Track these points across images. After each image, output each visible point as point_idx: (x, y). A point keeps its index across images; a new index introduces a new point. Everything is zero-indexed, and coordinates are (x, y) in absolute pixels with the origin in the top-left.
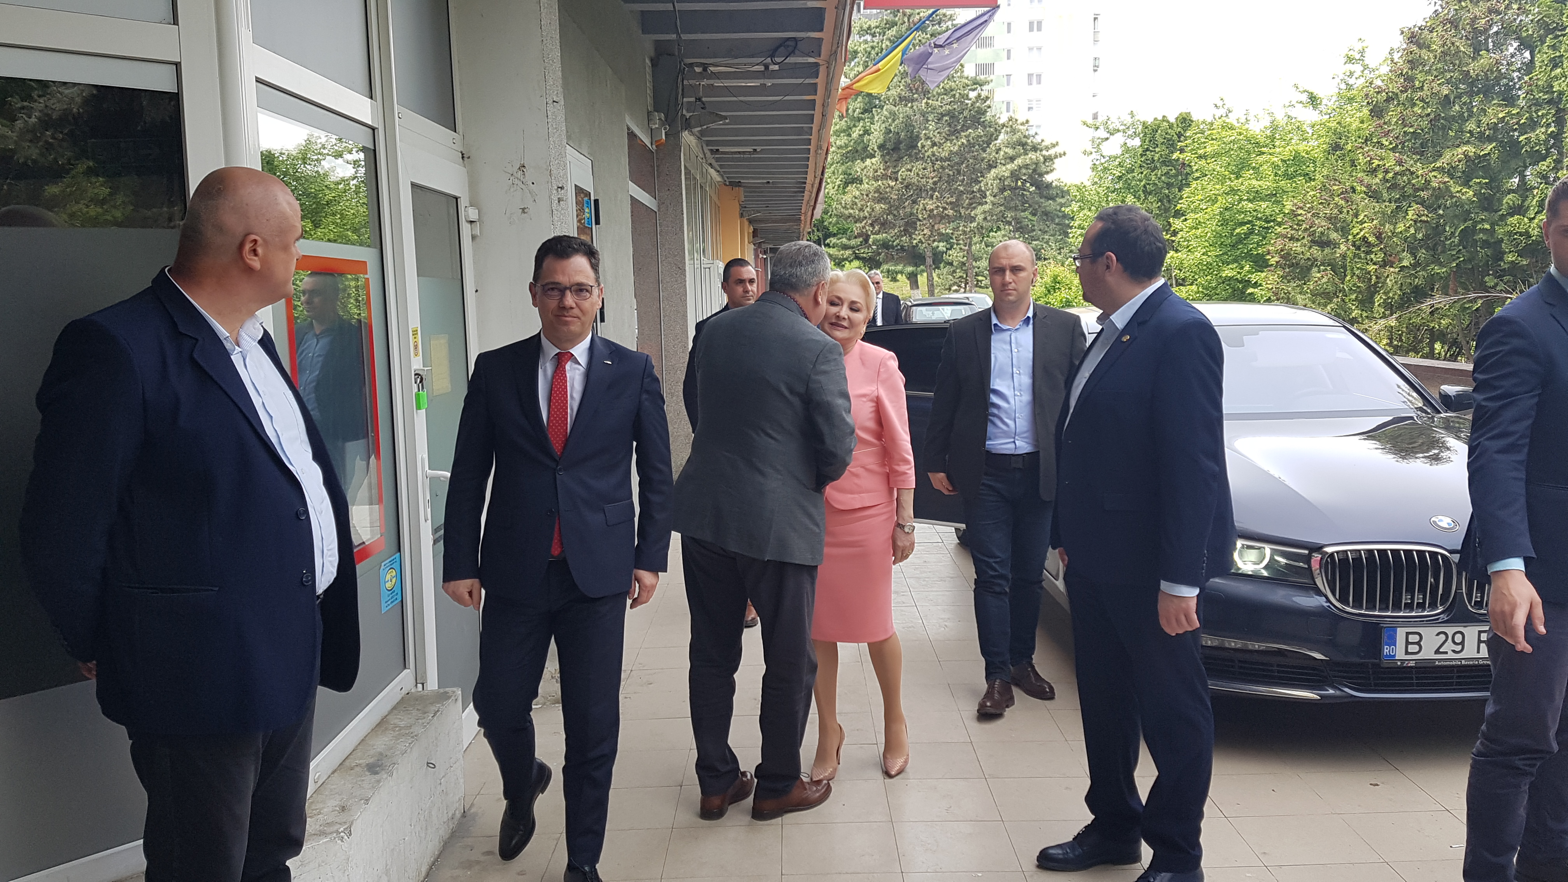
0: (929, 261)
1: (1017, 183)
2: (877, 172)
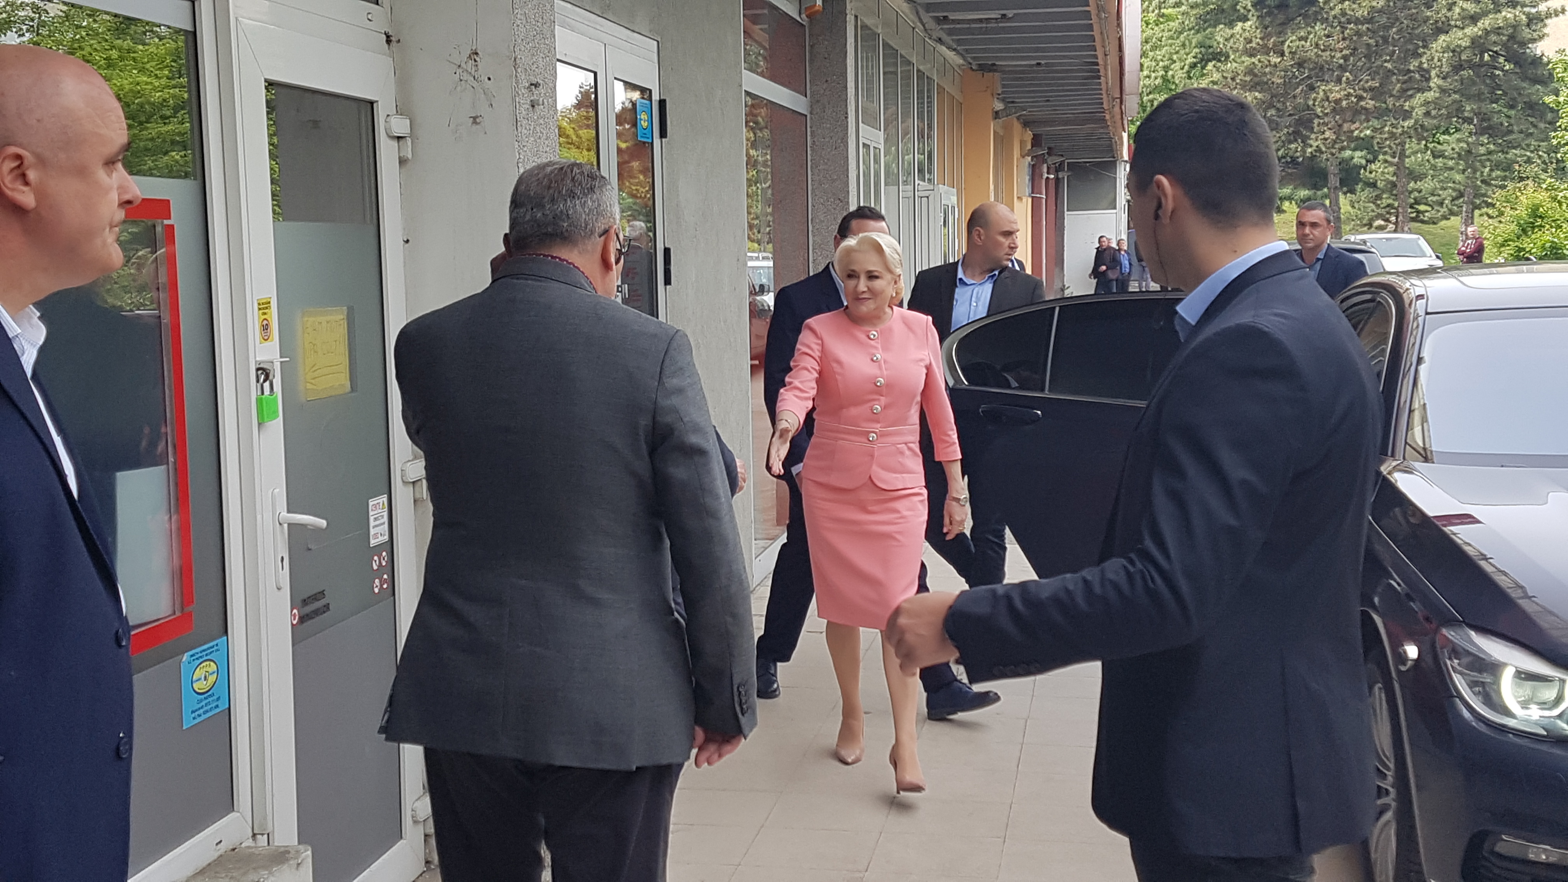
0: (1334, 181)
1: (1482, 57)
2: (1251, 41)
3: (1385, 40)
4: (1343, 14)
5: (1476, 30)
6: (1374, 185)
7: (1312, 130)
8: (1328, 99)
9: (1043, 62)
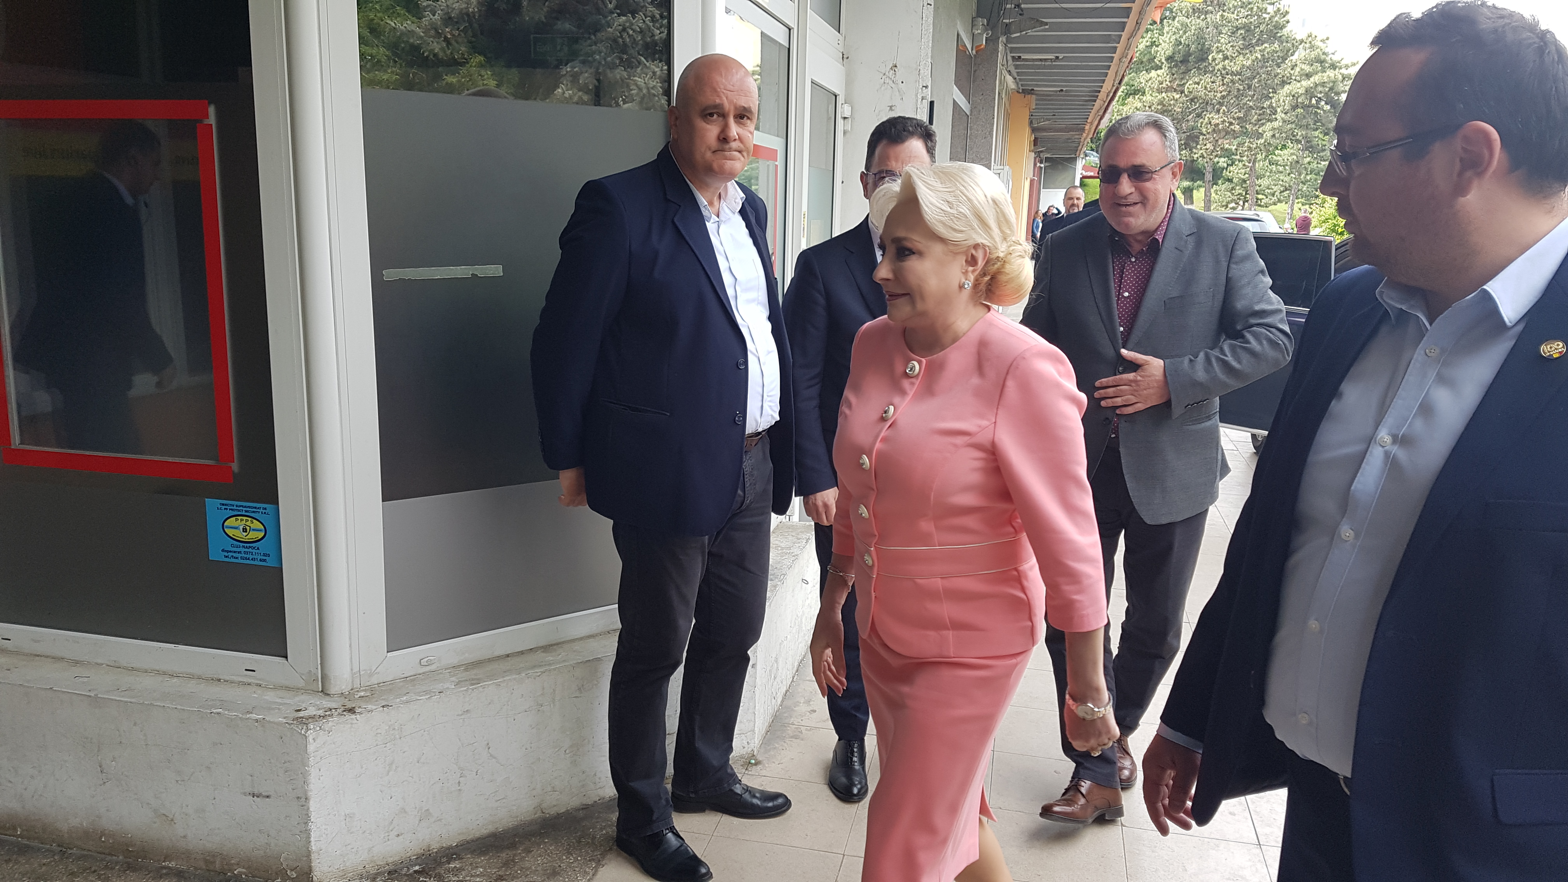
0: (1209, 177)
1: (1311, 99)
2: (1162, 84)
3: (1249, 87)
4: (1225, 69)
5: (1309, 82)
6: (1230, 180)
7: (1198, 144)
8: (1210, 123)
9: (1064, 89)
